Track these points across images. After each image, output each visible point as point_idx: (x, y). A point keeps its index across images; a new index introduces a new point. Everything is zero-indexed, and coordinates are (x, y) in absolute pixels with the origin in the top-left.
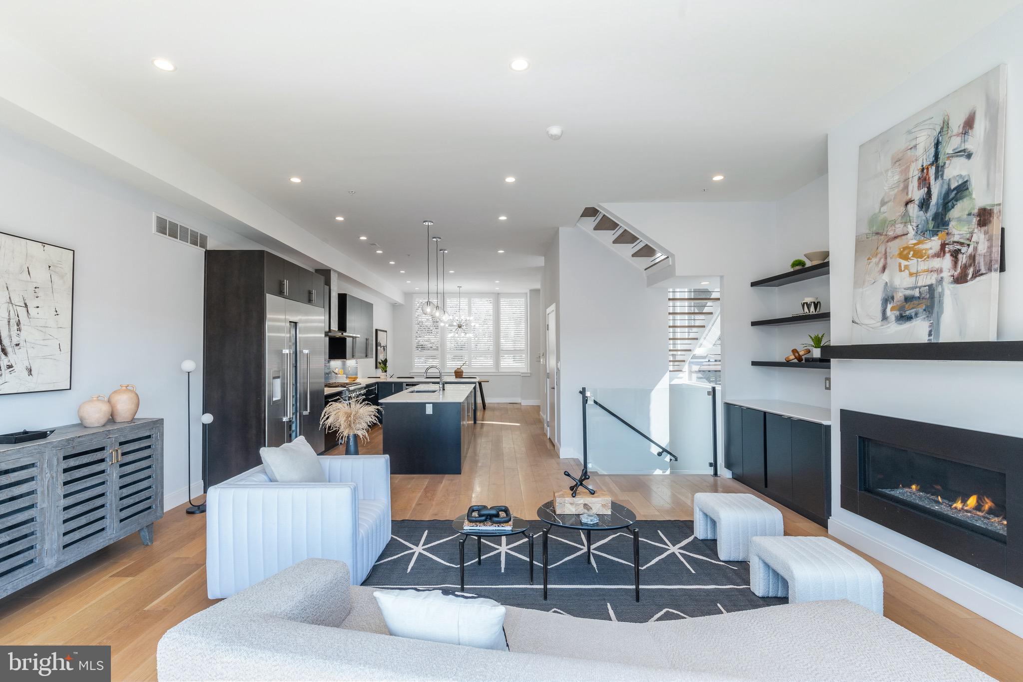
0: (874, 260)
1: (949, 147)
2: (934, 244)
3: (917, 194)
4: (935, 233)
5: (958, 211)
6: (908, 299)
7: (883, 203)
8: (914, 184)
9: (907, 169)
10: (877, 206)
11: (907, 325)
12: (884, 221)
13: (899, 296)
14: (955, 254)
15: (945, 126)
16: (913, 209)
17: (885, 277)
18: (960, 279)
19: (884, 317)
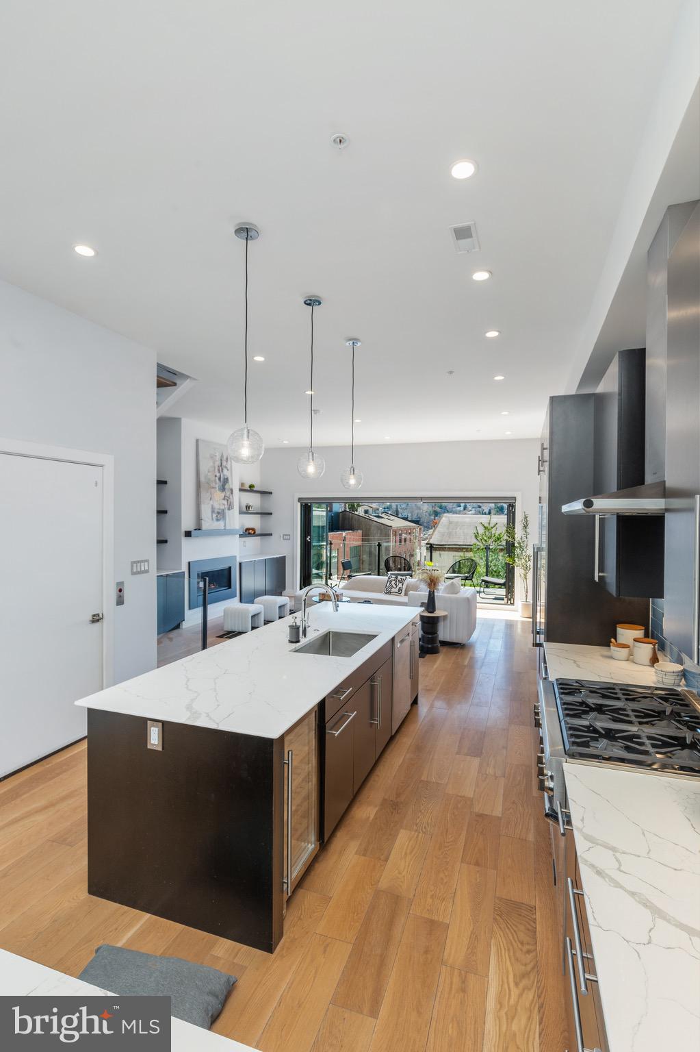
0: (208, 494)
1: (224, 464)
2: (223, 495)
3: (218, 475)
4: (223, 492)
5: (226, 487)
6: (218, 513)
7: (209, 472)
8: (217, 470)
9: (214, 463)
10: (207, 472)
11: (218, 523)
12: (209, 479)
13: (216, 511)
14: (227, 500)
15: (222, 456)
16: (217, 479)
17: (211, 502)
18: (229, 509)
19: (212, 519)
